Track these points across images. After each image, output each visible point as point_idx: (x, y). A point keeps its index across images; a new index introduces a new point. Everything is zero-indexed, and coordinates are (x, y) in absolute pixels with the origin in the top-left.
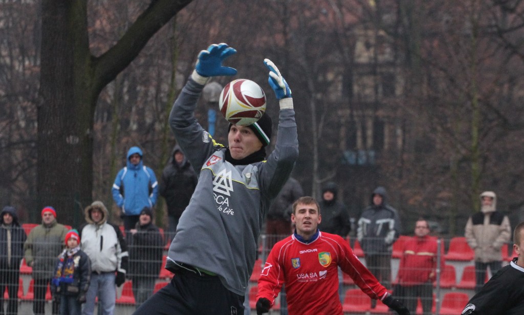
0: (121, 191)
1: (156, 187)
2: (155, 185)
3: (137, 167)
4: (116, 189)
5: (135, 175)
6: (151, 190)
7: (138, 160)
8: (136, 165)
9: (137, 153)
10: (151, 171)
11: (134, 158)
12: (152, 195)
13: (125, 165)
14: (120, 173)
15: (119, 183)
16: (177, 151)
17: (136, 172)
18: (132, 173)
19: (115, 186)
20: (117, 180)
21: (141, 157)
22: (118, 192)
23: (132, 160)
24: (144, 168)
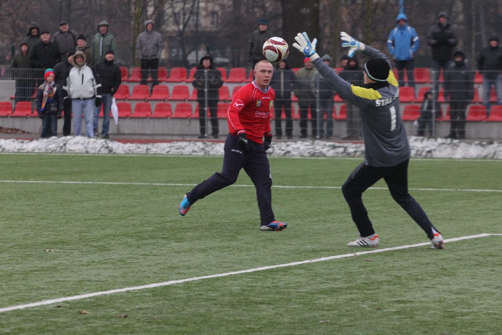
0: (393, 44)
1: (417, 41)
2: (416, 39)
3: (403, 28)
4: (389, 43)
5: (402, 34)
6: (412, 43)
7: (404, 23)
8: (402, 27)
9: (402, 19)
10: (413, 30)
11: (401, 23)
12: (414, 46)
13: (395, 27)
14: (392, 32)
15: (392, 39)
16: (442, 16)
17: (402, 31)
18: (400, 32)
19: (390, 41)
20: (390, 37)
21: (405, 21)
22: (391, 45)
24: (409, 28)
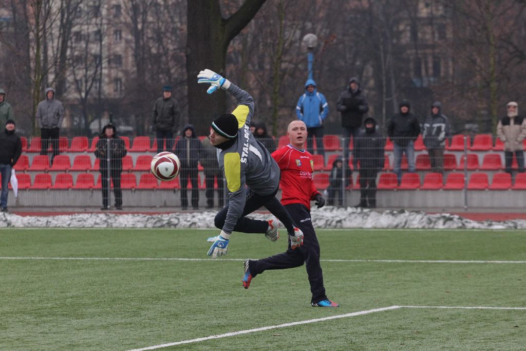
0: (302, 111)
1: (326, 108)
2: (325, 105)
3: (311, 94)
4: (298, 110)
5: (311, 100)
6: (321, 109)
7: (313, 89)
8: (311, 93)
9: (311, 85)
10: (322, 95)
12: (322, 113)
13: (304, 93)
14: (301, 98)
15: (300, 105)
16: (353, 81)
17: (311, 97)
18: (308, 98)
19: (298, 108)
20: (299, 103)
21: (314, 87)
22: (299, 112)
23: (309, 89)
24: (318, 94)
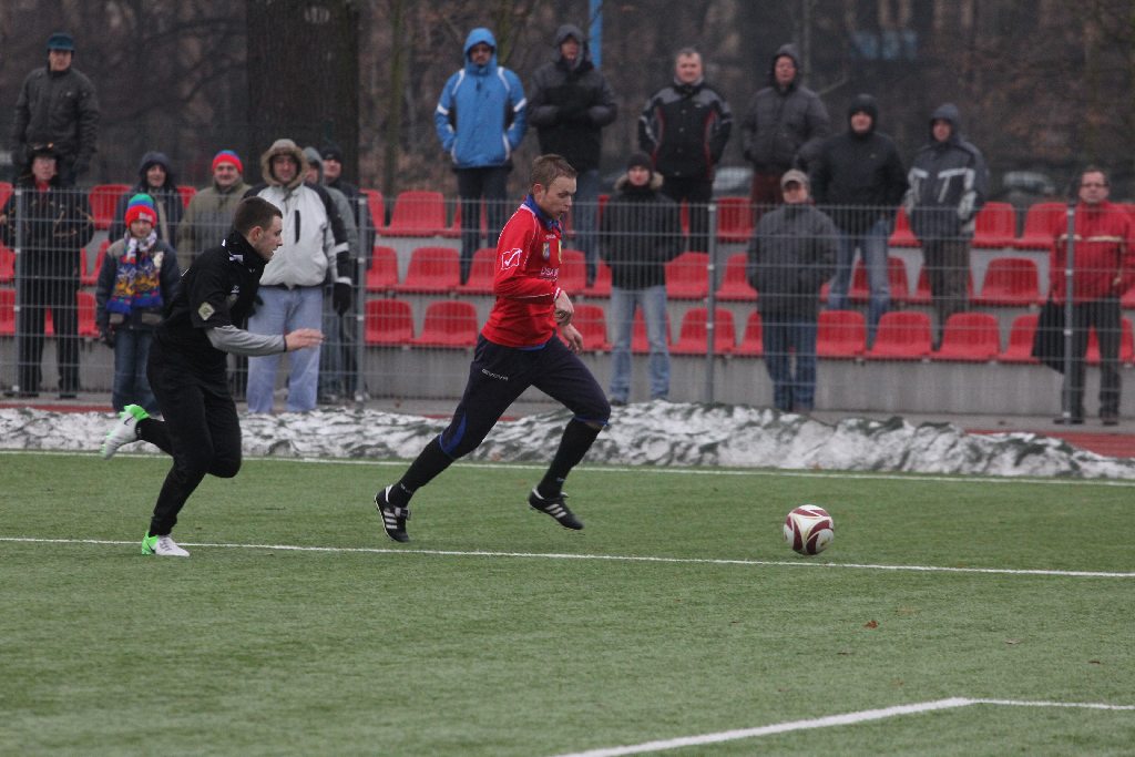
0: (452, 118)
1: (521, 111)
2: (520, 105)
3: (482, 71)
4: (441, 114)
5: (479, 87)
6: (510, 116)
7: (487, 56)
8: (480, 66)
9: (483, 42)
10: (513, 76)
11: (479, 54)
12: (513, 126)
13: (462, 66)
14: (449, 82)
15: (448, 103)
16: (570, 37)
17: (481, 79)
18: (473, 82)
19: (441, 109)
20: (445, 96)
21: (490, 49)
22: (445, 120)
23: (474, 57)
24: (501, 70)
